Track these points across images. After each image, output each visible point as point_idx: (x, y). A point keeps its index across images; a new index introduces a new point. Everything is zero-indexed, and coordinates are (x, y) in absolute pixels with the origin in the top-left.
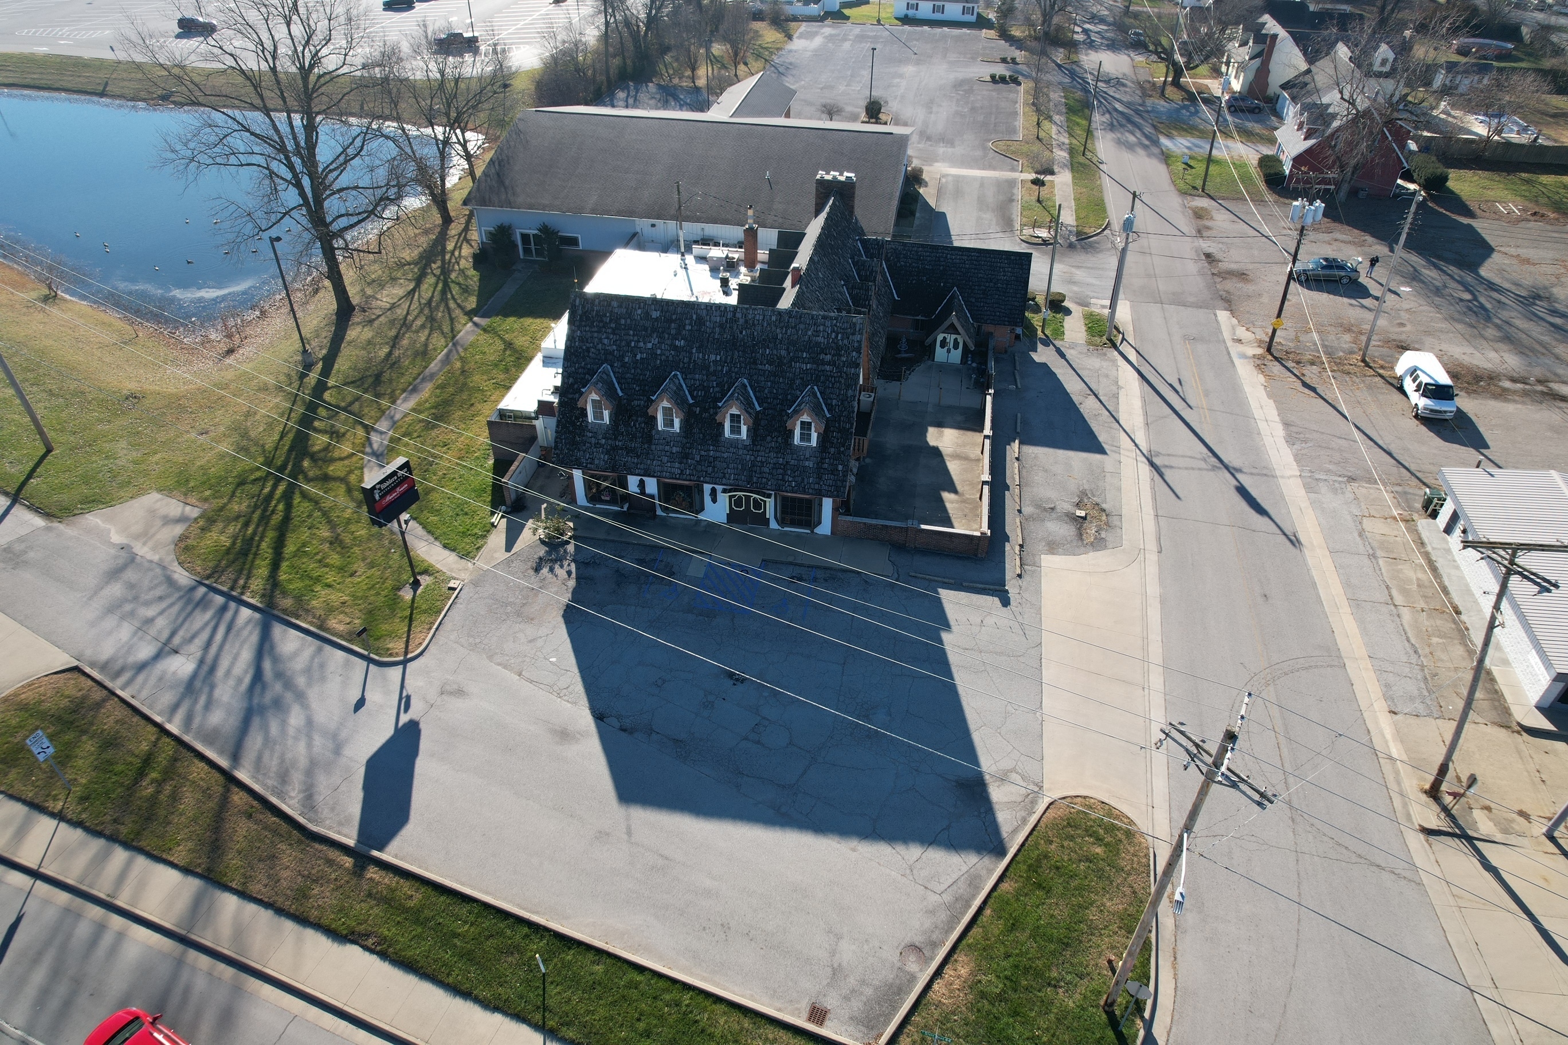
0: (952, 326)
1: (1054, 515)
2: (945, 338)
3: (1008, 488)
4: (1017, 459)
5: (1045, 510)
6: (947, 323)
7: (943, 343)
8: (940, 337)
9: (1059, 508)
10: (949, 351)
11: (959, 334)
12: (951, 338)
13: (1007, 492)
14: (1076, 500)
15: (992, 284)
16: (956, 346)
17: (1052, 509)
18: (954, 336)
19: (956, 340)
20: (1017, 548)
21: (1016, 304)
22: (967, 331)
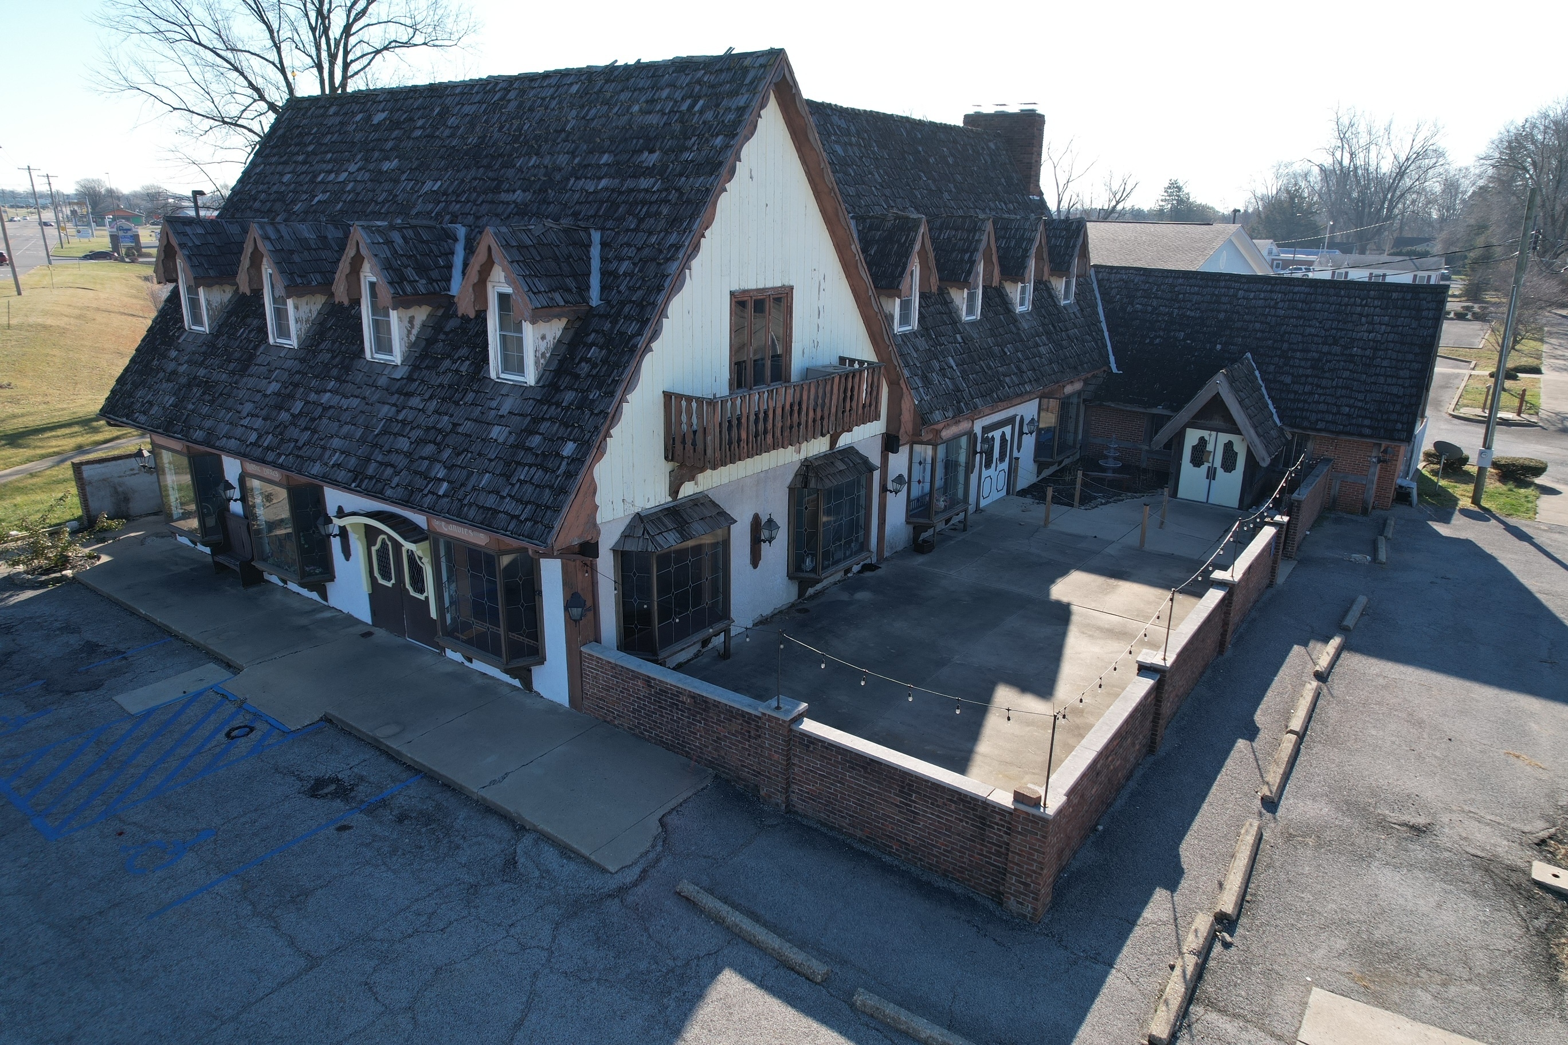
0: (1217, 404)
1: (1418, 851)
2: (1203, 441)
3: (1251, 732)
4: (1321, 677)
5: (1383, 825)
6: (1203, 397)
7: (1199, 455)
8: (1192, 437)
9: (1447, 836)
10: (1211, 474)
11: (1237, 431)
12: (1217, 441)
13: (1241, 744)
14: (1540, 829)
15: (1336, 349)
16: (1229, 464)
17: (1419, 831)
18: (1224, 438)
19: (1229, 446)
20: (1203, 923)
21: (1395, 390)
22: (1260, 424)
